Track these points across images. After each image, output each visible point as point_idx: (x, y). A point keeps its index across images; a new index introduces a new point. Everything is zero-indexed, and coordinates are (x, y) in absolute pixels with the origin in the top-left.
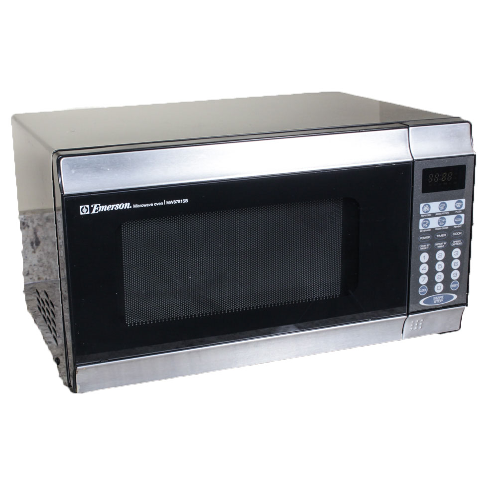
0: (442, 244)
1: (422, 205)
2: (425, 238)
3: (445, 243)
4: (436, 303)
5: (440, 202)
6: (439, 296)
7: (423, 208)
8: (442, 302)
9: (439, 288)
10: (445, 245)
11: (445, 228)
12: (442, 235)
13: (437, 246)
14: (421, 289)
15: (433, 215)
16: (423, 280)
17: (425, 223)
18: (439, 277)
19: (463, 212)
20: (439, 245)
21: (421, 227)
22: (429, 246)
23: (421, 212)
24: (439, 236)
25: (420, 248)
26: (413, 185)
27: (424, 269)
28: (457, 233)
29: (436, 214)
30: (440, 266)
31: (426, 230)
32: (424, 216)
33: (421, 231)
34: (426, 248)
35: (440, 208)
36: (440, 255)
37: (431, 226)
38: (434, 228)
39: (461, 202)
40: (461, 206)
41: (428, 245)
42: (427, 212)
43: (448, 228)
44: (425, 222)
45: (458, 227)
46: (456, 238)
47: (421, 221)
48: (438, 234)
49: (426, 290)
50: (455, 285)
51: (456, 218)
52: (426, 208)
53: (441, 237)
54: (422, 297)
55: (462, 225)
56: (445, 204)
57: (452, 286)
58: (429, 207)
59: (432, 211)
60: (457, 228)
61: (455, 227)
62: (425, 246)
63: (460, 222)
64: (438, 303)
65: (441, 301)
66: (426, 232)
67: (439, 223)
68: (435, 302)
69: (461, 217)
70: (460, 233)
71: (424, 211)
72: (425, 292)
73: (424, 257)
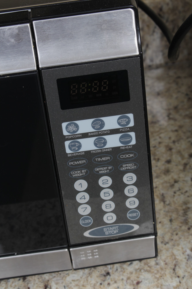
0: (105, 168)
1: (64, 125)
2: (78, 163)
3: (110, 168)
4: (109, 235)
5: (92, 120)
6: (112, 227)
7: (67, 128)
8: (117, 233)
9: (110, 218)
10: (110, 170)
11: (106, 150)
12: (104, 159)
13: (98, 172)
14: (84, 219)
15: (85, 135)
16: (85, 210)
17: (75, 145)
18: (108, 206)
19: (131, 129)
20: (100, 170)
21: (68, 151)
22: (86, 172)
23: (65, 133)
24: (99, 159)
25: (72, 175)
26: (44, 99)
27: (83, 198)
28: (127, 156)
29: (89, 134)
30: (107, 194)
31: (77, 154)
32: (70, 137)
33: (69, 156)
34: (81, 174)
35: (93, 127)
36: (105, 181)
37: (83, 149)
38: (90, 151)
39: (128, 118)
40: (128, 122)
41: (83, 171)
42: (75, 132)
43: (111, 149)
44: (73, 144)
45: (127, 147)
46: (127, 161)
47: (67, 143)
48: (98, 157)
49: (91, 221)
50: (135, 215)
51: (121, 138)
52: (72, 128)
53: (103, 161)
54: (86, 229)
55: (133, 145)
56: (102, 121)
57: (129, 215)
58: (77, 126)
59: (81, 131)
60: (126, 149)
61: (123, 148)
62: (79, 172)
63: (130, 141)
64: (111, 234)
65: (115, 232)
66: (77, 156)
67: (96, 144)
68: (107, 233)
69: (130, 136)
70: (131, 155)
71: (69, 132)
72: (90, 223)
73: (81, 185)
